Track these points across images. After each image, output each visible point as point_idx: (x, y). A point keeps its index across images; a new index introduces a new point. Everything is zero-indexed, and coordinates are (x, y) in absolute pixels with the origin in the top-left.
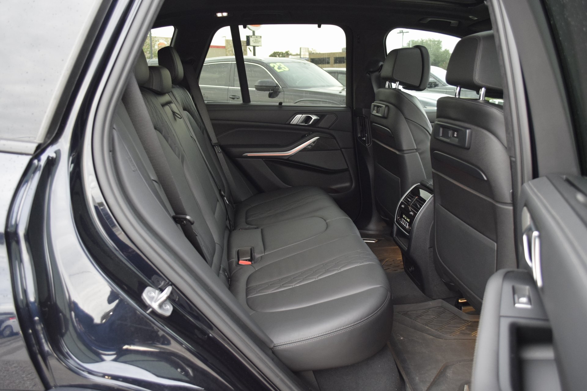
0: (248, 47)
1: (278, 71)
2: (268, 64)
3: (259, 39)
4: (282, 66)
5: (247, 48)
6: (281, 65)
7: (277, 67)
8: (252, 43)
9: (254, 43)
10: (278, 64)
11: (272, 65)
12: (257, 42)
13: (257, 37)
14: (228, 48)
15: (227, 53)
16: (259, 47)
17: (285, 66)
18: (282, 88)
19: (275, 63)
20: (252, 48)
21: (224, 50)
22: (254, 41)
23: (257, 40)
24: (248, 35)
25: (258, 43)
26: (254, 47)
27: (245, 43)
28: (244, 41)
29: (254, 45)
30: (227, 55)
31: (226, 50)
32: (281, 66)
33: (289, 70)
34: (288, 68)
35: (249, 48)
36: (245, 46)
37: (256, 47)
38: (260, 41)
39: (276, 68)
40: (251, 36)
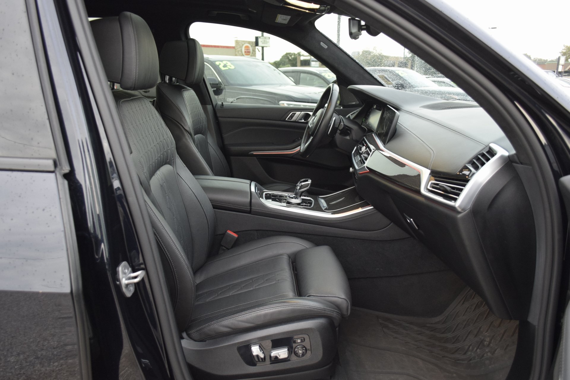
0: (257, 47)
1: (223, 69)
2: (214, 62)
3: (268, 40)
4: (229, 64)
5: (255, 48)
6: (227, 63)
7: (223, 65)
8: (260, 43)
9: (263, 43)
10: (225, 62)
11: (217, 63)
12: (265, 42)
13: (265, 38)
14: (238, 48)
15: (237, 53)
16: (268, 47)
17: (231, 64)
18: (224, 85)
19: (222, 61)
20: (260, 49)
21: (233, 50)
22: (263, 42)
23: (265, 41)
24: (257, 36)
25: (267, 44)
26: (263, 48)
27: (254, 43)
28: (253, 42)
29: (263, 45)
30: (236, 55)
31: (236, 50)
32: (227, 65)
33: (235, 68)
34: (234, 65)
35: (258, 49)
36: (254, 46)
37: (264, 48)
38: (268, 42)
39: (221, 67)
40: (260, 37)
